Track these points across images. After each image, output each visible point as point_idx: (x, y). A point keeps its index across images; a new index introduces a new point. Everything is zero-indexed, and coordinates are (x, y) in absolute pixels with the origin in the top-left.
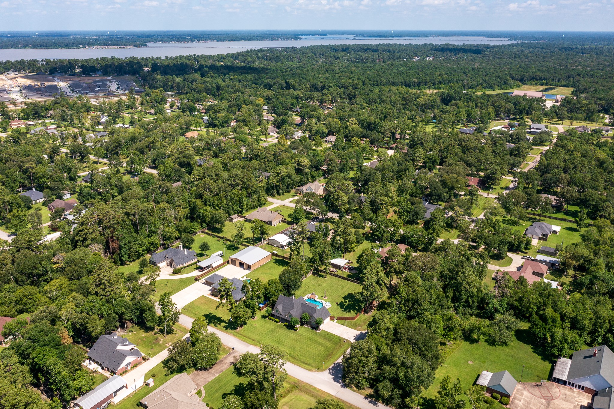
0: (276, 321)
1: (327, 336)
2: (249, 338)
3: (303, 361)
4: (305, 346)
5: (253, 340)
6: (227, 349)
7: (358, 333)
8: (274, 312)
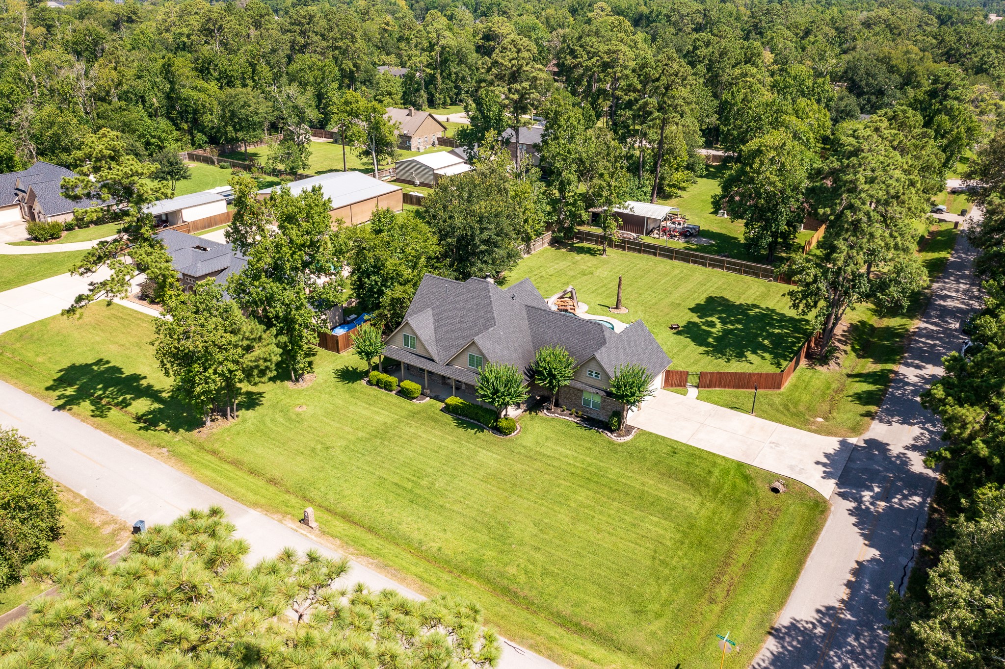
0: (404, 393)
1: (675, 462)
2: (254, 472)
3: (567, 610)
4: (563, 517)
5: (273, 481)
6: (107, 530)
7: (832, 444)
8: (396, 350)
